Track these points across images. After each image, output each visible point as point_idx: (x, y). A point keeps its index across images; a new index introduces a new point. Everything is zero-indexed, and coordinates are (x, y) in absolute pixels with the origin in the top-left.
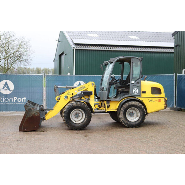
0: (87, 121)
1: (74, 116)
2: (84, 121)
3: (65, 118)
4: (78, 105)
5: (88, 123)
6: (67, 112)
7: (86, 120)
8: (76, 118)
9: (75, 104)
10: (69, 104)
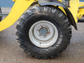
0: (61, 44)
1: (38, 32)
2: (56, 43)
3: (20, 38)
4: (44, 14)
5: (63, 48)
6: (22, 26)
7: (59, 43)
8: (41, 36)
9: (37, 11)
10: (26, 11)
